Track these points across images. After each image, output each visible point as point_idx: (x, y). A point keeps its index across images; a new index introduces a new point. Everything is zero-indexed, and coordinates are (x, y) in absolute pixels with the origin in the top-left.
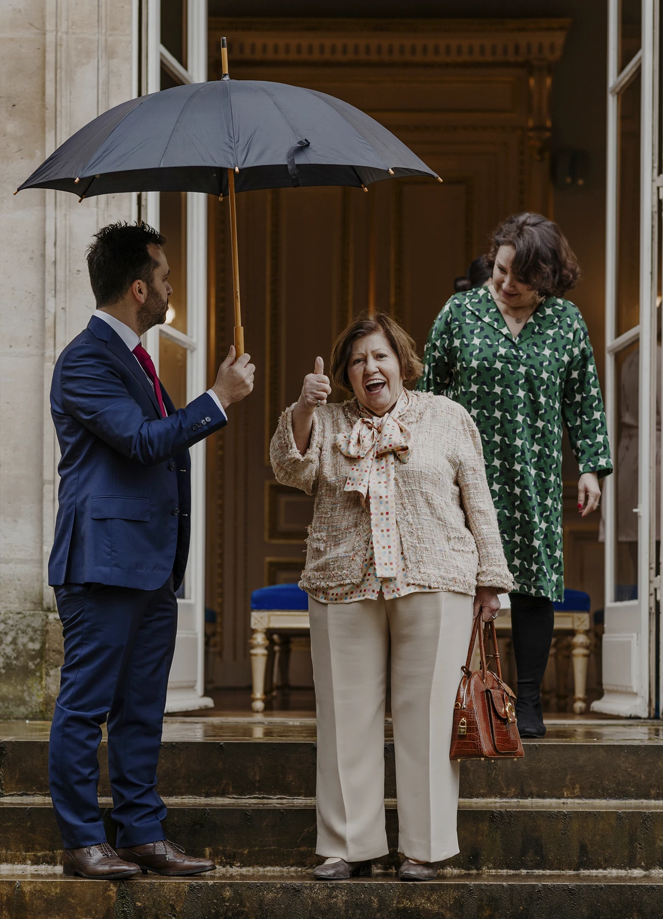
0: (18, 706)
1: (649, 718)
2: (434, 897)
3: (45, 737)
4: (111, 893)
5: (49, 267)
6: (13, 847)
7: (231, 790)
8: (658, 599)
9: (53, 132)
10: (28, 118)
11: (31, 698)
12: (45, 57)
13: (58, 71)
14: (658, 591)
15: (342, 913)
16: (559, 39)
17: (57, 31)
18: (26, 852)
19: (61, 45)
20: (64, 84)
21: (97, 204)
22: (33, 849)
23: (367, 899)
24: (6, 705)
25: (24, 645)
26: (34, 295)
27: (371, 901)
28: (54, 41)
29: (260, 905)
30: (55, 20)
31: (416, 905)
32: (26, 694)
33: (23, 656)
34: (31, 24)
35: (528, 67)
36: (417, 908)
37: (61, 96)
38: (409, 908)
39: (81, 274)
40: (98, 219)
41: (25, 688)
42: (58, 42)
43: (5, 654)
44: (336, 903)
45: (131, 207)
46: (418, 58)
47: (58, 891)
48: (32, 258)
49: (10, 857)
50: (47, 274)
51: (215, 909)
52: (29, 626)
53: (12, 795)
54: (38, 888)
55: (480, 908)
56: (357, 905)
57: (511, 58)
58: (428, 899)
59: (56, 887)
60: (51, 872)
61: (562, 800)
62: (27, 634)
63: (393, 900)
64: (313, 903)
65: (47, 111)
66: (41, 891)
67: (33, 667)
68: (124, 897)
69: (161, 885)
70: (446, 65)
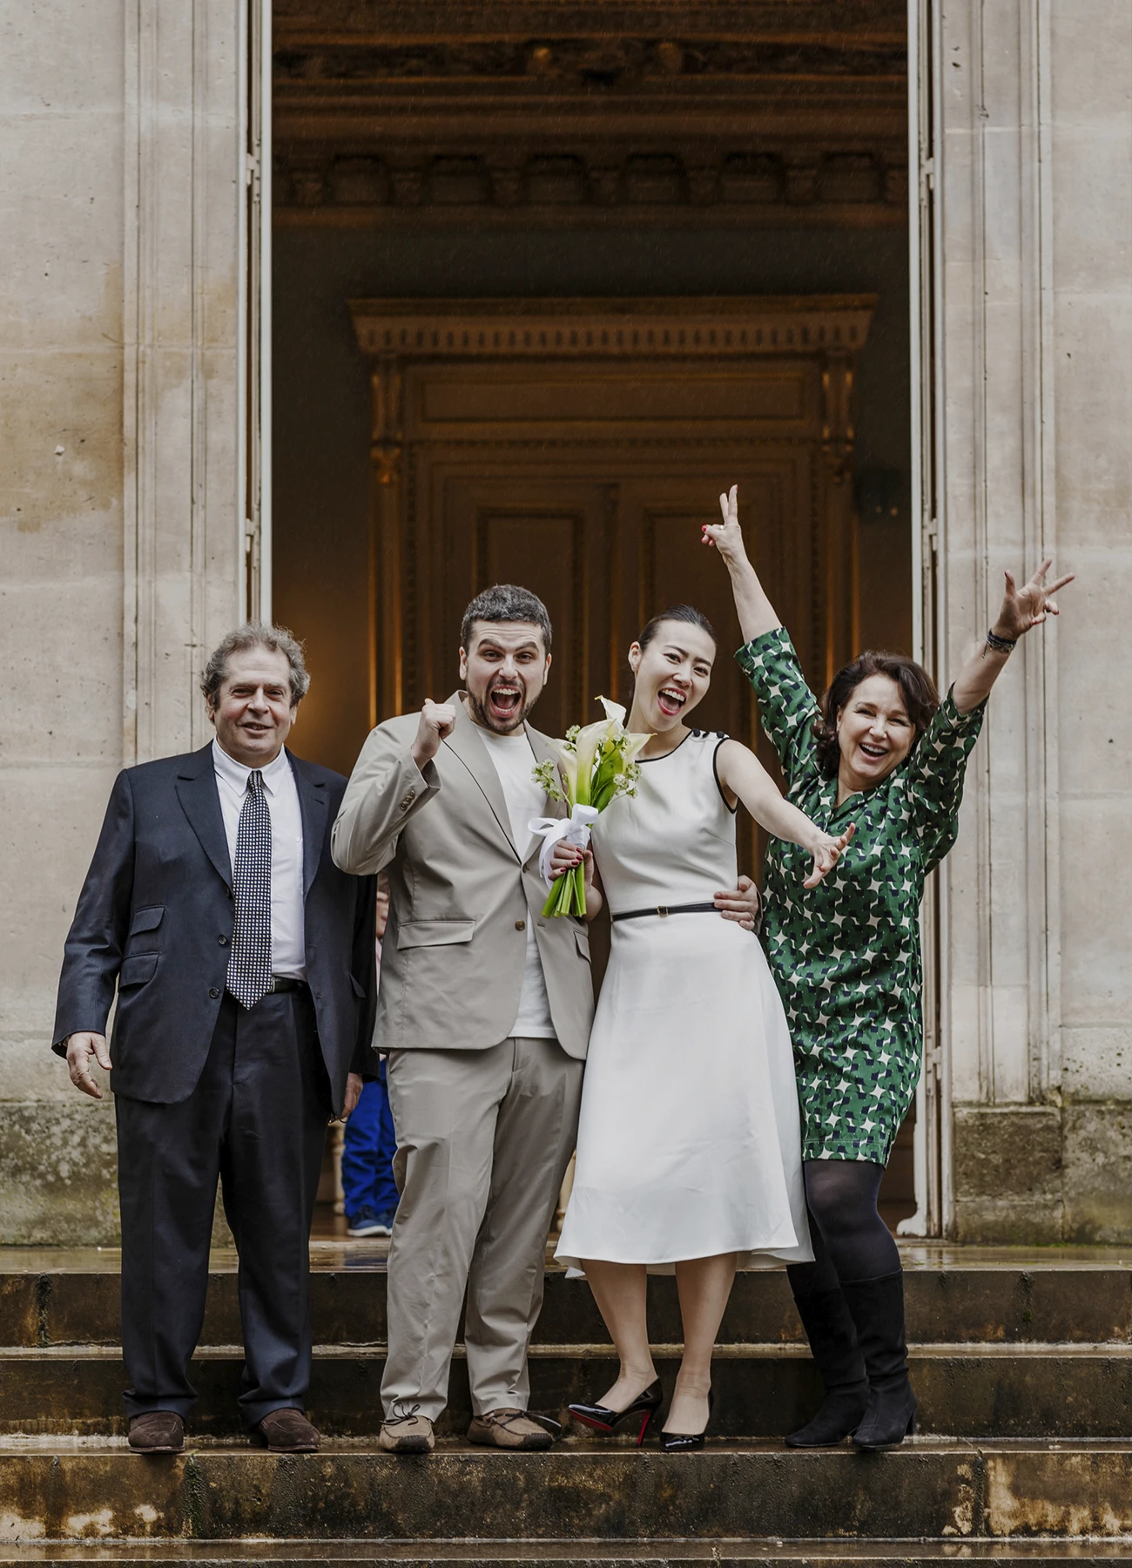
0: (88, 1228)
1: (928, 1236)
2: (599, 1472)
3: (115, 1269)
4: (177, 1470)
5: (129, 650)
6: (55, 1413)
7: (345, 1334)
8: (938, 1077)
9: (134, 474)
10: (101, 456)
11: (105, 1218)
12: (122, 378)
13: (140, 395)
14: (938, 1066)
15: (479, 1494)
16: (862, 320)
17: (138, 344)
18: (72, 1419)
19: (144, 362)
20: (147, 412)
21: (191, 567)
22: (81, 1415)
23: (510, 1476)
24: (73, 1227)
25: (97, 1147)
26: (109, 687)
27: (516, 1478)
28: (134, 356)
29: (371, 1484)
30: (135, 329)
31: (574, 1483)
32: (98, 1213)
33: (94, 1162)
34: (105, 336)
35: (821, 359)
36: (575, 1487)
37: (144, 428)
38: (566, 1488)
39: (170, 658)
40: (192, 587)
41: (97, 1204)
42: (141, 359)
43: (71, 1159)
44: (470, 1481)
45: (236, 571)
46: (674, 349)
47: (108, 1468)
48: (106, 639)
49: (50, 1426)
50: (125, 658)
51: (312, 1491)
52: (102, 1122)
53: (60, 1345)
54: (82, 1466)
55: (658, 1486)
56: (497, 1483)
57: (799, 347)
58: (591, 1475)
59: (106, 1464)
60: (103, 1445)
61: (779, 1346)
62: (99, 1133)
63: (544, 1477)
64: (440, 1481)
65: (126, 448)
66: (85, 1469)
67: (108, 1176)
68: (194, 1476)
69: (242, 1459)
70: (711, 358)
